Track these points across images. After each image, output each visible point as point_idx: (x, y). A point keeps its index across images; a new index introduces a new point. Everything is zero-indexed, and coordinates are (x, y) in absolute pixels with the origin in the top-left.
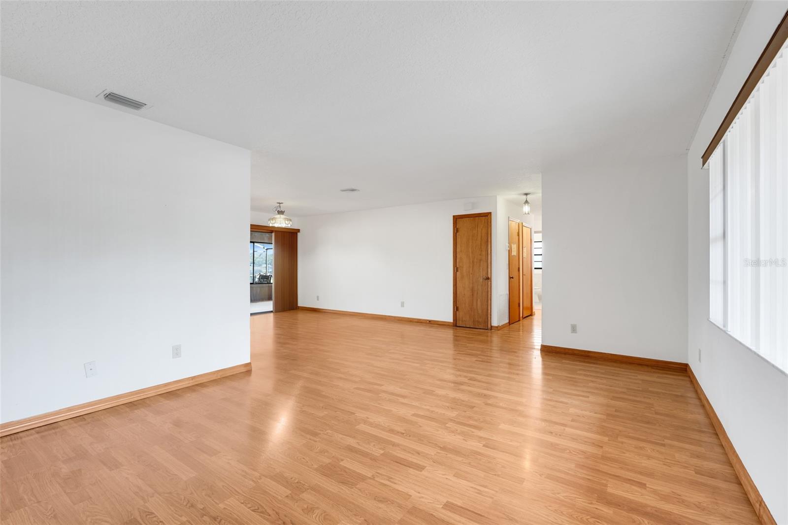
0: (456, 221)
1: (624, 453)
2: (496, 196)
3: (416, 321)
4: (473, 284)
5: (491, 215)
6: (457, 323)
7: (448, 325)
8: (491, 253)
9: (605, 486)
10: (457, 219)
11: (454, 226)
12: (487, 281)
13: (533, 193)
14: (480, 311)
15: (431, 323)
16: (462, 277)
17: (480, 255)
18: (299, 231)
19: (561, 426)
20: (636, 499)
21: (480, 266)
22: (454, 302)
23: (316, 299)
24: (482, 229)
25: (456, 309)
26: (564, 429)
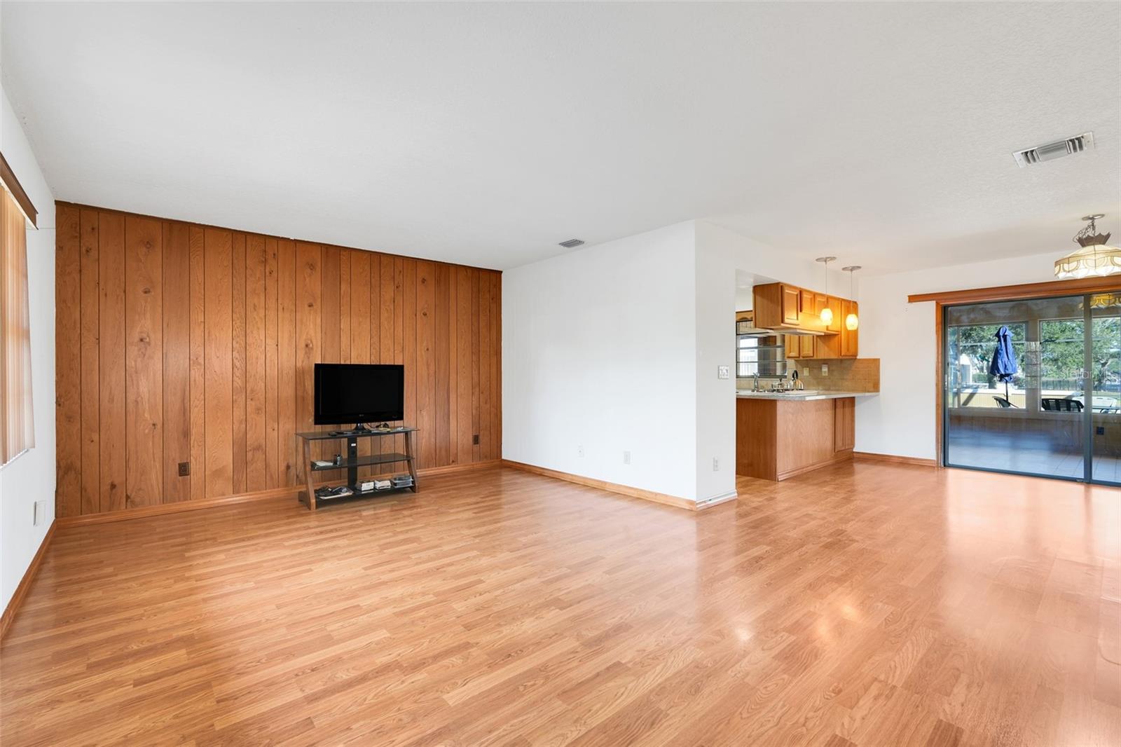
1: (176, 717)
9: (190, 652)
19: (315, 694)
20: (147, 661)
26: (302, 691)
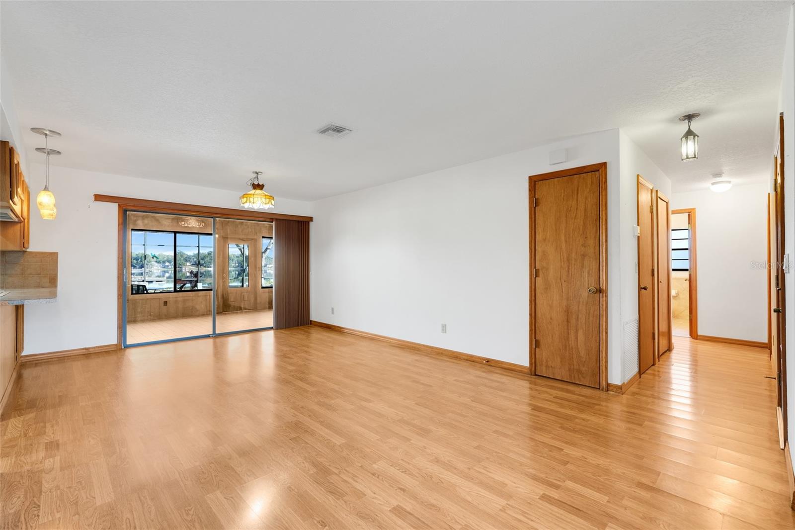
0: (535, 184)
2: (618, 129)
3: (466, 357)
4: (568, 299)
5: (606, 168)
6: (538, 368)
7: (521, 372)
8: (606, 241)
10: (535, 182)
11: (530, 195)
12: (597, 295)
13: (709, 112)
14: (583, 353)
15: (489, 364)
16: (547, 287)
17: (584, 245)
18: (311, 219)
21: (582, 267)
22: (531, 330)
23: (331, 312)
24: (586, 198)
25: (535, 343)
